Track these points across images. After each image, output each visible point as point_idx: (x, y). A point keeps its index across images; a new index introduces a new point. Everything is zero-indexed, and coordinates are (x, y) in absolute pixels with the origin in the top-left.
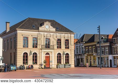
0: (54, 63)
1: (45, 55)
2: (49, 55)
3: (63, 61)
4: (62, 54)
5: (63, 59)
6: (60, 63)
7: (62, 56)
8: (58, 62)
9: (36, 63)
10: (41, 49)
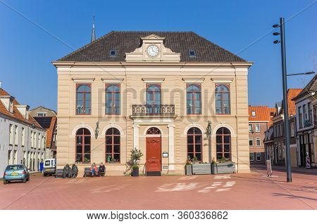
0: (174, 156)
1: (145, 135)
2: (158, 136)
3: (209, 151)
4: (203, 131)
5: (207, 147)
6: (199, 157)
7: (204, 136)
8: (190, 156)
9: (117, 158)
10: (131, 118)
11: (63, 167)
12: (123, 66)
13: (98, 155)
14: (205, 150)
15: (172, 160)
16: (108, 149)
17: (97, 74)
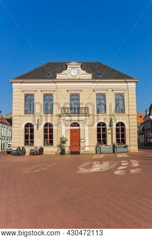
0: (89, 142)
1: (69, 128)
2: (78, 128)
3: (111, 138)
4: (107, 124)
5: (110, 135)
6: (105, 142)
7: (108, 128)
8: (99, 141)
9: (51, 142)
10: (60, 116)
11: (16, 149)
12: (55, 82)
13: (39, 141)
14: (109, 137)
15: (87, 144)
16: (45, 137)
17: (38, 88)
